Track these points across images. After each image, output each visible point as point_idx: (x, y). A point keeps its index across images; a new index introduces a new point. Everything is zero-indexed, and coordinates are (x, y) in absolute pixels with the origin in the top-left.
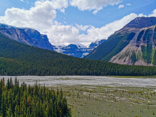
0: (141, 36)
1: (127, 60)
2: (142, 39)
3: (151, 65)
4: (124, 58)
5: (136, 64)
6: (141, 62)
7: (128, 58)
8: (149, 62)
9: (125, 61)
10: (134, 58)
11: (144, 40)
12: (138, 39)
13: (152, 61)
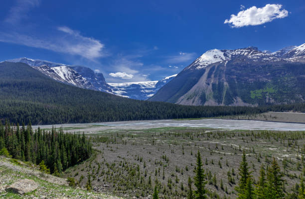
0: (212, 73)
1: (196, 100)
2: (213, 76)
3: (222, 105)
4: (193, 98)
5: (206, 104)
6: (211, 102)
7: (197, 98)
8: (219, 102)
9: (193, 102)
10: (203, 99)
11: (215, 76)
12: (209, 76)
13: (223, 101)
